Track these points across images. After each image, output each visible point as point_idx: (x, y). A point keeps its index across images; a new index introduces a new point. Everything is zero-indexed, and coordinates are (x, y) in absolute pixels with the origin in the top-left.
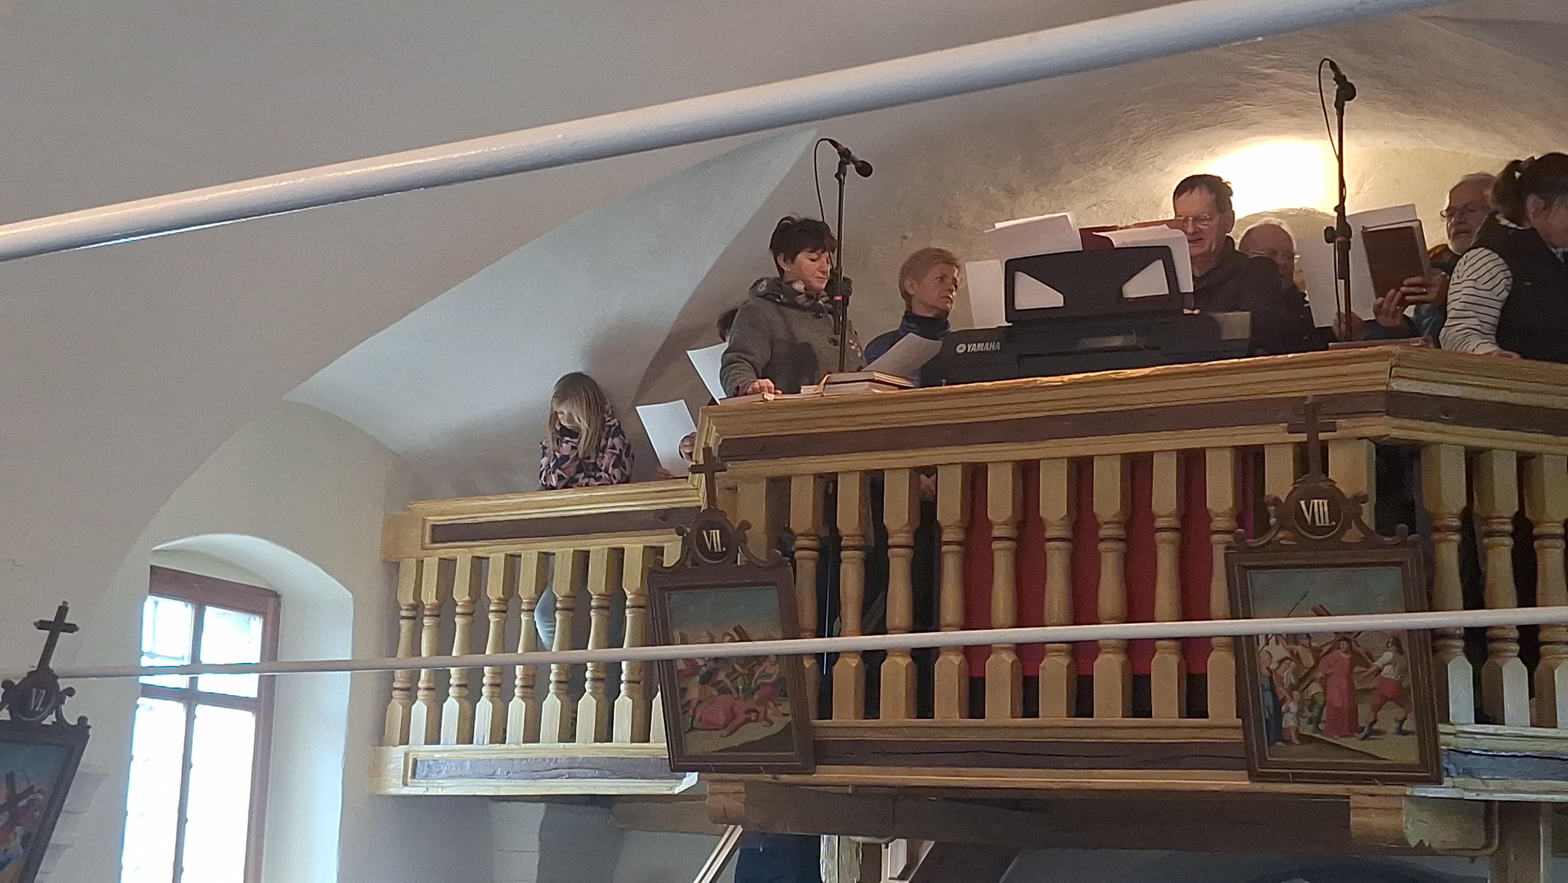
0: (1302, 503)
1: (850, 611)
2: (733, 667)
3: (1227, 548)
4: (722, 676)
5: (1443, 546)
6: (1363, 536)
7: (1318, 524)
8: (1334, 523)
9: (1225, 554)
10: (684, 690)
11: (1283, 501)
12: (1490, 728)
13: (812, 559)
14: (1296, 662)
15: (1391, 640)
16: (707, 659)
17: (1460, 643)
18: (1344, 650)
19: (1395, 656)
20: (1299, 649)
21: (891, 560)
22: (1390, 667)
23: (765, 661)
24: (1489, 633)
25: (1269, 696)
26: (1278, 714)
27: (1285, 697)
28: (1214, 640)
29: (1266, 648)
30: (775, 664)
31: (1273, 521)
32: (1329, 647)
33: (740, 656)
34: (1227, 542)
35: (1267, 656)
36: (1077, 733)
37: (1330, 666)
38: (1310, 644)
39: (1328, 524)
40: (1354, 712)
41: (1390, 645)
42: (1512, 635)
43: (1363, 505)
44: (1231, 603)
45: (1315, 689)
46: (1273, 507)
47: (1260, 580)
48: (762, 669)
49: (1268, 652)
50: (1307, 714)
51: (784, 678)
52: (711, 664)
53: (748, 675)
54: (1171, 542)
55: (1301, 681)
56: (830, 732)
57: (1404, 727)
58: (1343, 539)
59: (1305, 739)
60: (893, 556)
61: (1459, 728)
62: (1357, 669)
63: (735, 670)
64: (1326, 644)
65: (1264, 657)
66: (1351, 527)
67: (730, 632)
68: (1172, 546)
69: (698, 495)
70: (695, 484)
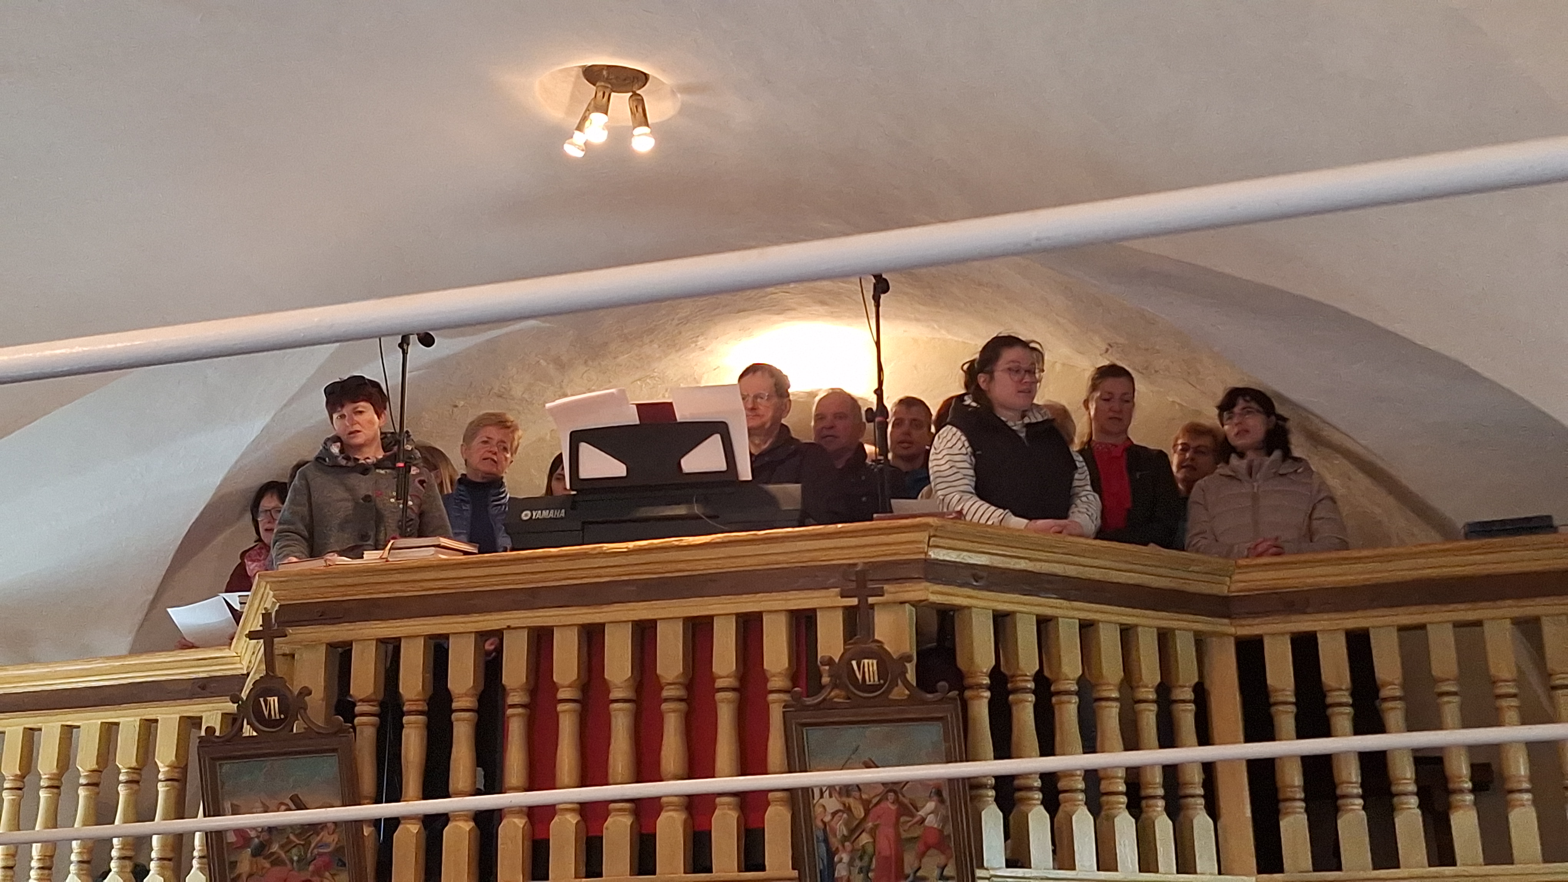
0: (854, 663)
1: (412, 778)
2: (288, 838)
3: (784, 707)
4: (275, 848)
5: (976, 702)
6: (907, 692)
7: (868, 682)
8: (882, 682)
9: (784, 712)
10: (233, 865)
11: (837, 660)
12: (1019, 872)
13: (373, 725)
14: (848, 815)
15: (933, 790)
16: (260, 830)
17: (992, 793)
18: (891, 801)
19: (936, 807)
20: (851, 801)
21: (455, 723)
22: (932, 815)
23: (322, 829)
24: (1017, 782)
25: (823, 847)
26: (831, 866)
27: (837, 848)
28: (771, 795)
29: (821, 801)
30: (333, 833)
31: (825, 680)
32: (877, 799)
33: (296, 825)
34: (785, 701)
35: (821, 809)
37: (879, 817)
38: (861, 796)
39: (877, 682)
40: (900, 861)
41: (932, 795)
42: (1036, 784)
43: (908, 665)
44: (788, 757)
45: (865, 839)
46: (827, 668)
47: (815, 736)
48: (319, 838)
49: (824, 806)
50: (858, 863)
51: (343, 847)
52: (265, 836)
53: (303, 845)
54: (729, 701)
55: (852, 831)
57: (945, 873)
58: (891, 697)
60: (457, 720)
61: (992, 872)
62: (902, 819)
63: (290, 842)
64: (874, 797)
65: (819, 810)
66: (897, 685)
67: (285, 802)
68: (731, 705)
69: (240, 663)
70: (239, 652)
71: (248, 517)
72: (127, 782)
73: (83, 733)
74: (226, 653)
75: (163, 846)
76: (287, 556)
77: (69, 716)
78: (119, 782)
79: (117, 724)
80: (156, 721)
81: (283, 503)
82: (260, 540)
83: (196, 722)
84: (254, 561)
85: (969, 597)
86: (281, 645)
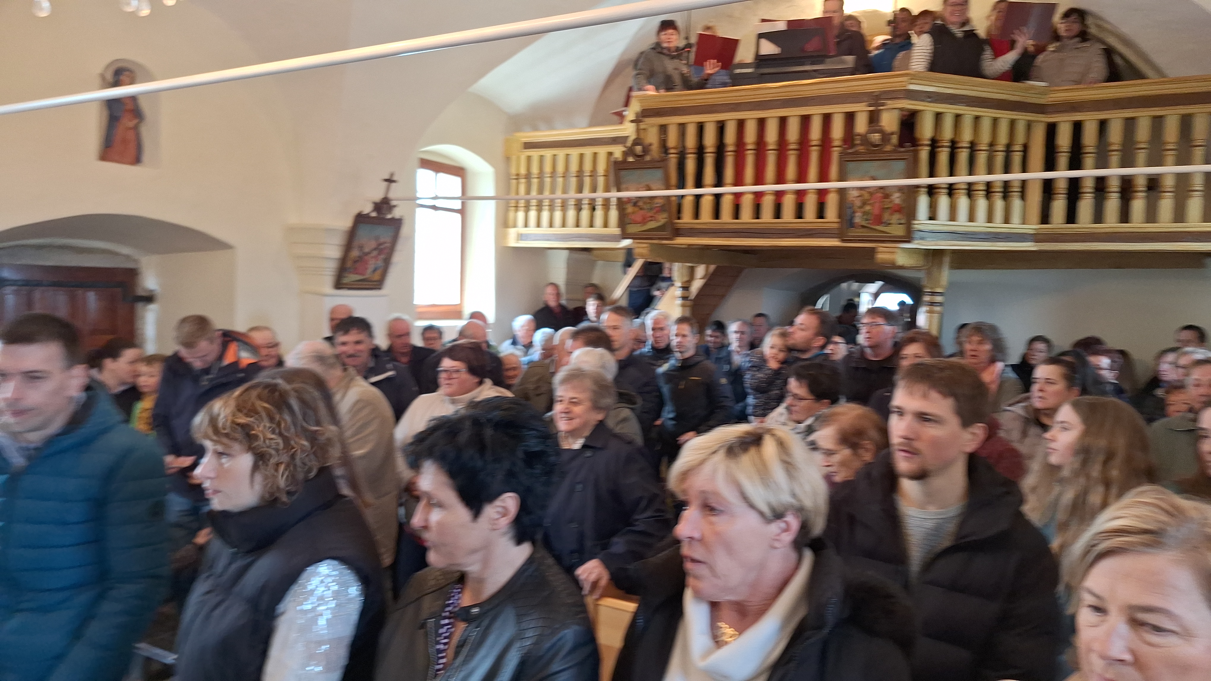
0: (871, 135)
1: (690, 178)
2: (645, 200)
3: (839, 153)
4: (640, 204)
5: (922, 152)
6: (893, 147)
7: (876, 143)
8: (881, 143)
9: (838, 156)
11: (863, 134)
12: (933, 222)
13: (676, 158)
14: (862, 198)
15: (899, 189)
16: (635, 197)
17: (925, 191)
18: (881, 193)
19: (899, 196)
20: (863, 193)
21: (706, 158)
22: (897, 199)
24: (937, 187)
25: (850, 210)
26: (853, 218)
27: (856, 211)
28: (831, 190)
29: (851, 193)
30: (660, 200)
31: (858, 142)
33: (648, 197)
34: (839, 151)
35: (851, 196)
36: (776, 225)
37: (875, 199)
38: (868, 191)
40: (882, 216)
41: (898, 191)
42: (945, 187)
43: (894, 136)
44: (838, 175)
45: (868, 207)
46: (858, 137)
47: (851, 166)
48: (656, 201)
49: (853, 195)
50: (863, 217)
51: (664, 205)
52: (636, 200)
56: (681, 225)
57: (900, 222)
58: (885, 149)
59: (863, 227)
61: (921, 222)
62: (885, 200)
63: (645, 202)
64: (874, 191)
66: (888, 144)
67: (644, 187)
68: (817, 152)
70: (626, 128)
72: (589, 176)
73: (572, 157)
74: (622, 127)
75: (601, 202)
78: (586, 176)
79: (584, 153)
80: (599, 153)
83: (612, 154)
85: (925, 106)
86: (642, 126)
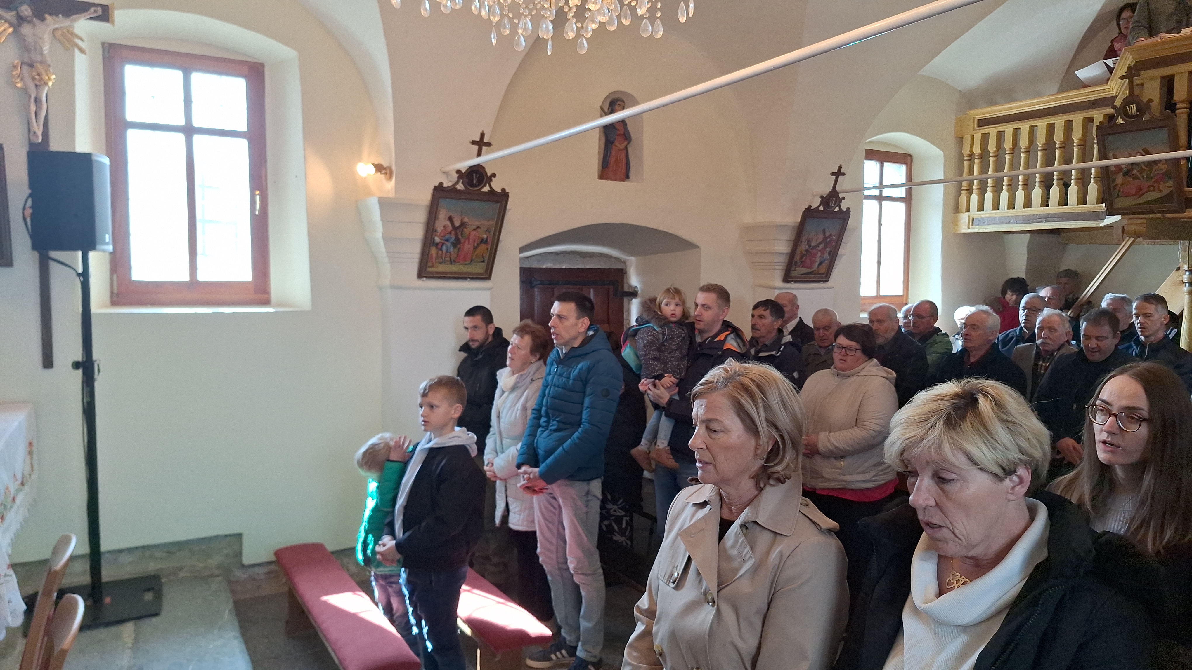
2: (1141, 167)
4: (1135, 172)
10: (1113, 180)
16: (1127, 164)
30: (1164, 165)
33: (1145, 162)
48: (1156, 167)
51: (1170, 170)
52: (1130, 168)
53: (1149, 170)
67: (1140, 152)
69: (1112, 91)
70: (1112, 86)
71: (1115, 22)
72: (1060, 148)
73: (1039, 129)
74: (1105, 87)
75: (1077, 174)
76: (1138, 38)
77: (1032, 122)
78: (1056, 148)
79: (1055, 123)
80: (1072, 120)
81: (1134, 13)
82: (1121, 32)
83: (1091, 120)
84: (1118, 43)
86: (1137, 80)
